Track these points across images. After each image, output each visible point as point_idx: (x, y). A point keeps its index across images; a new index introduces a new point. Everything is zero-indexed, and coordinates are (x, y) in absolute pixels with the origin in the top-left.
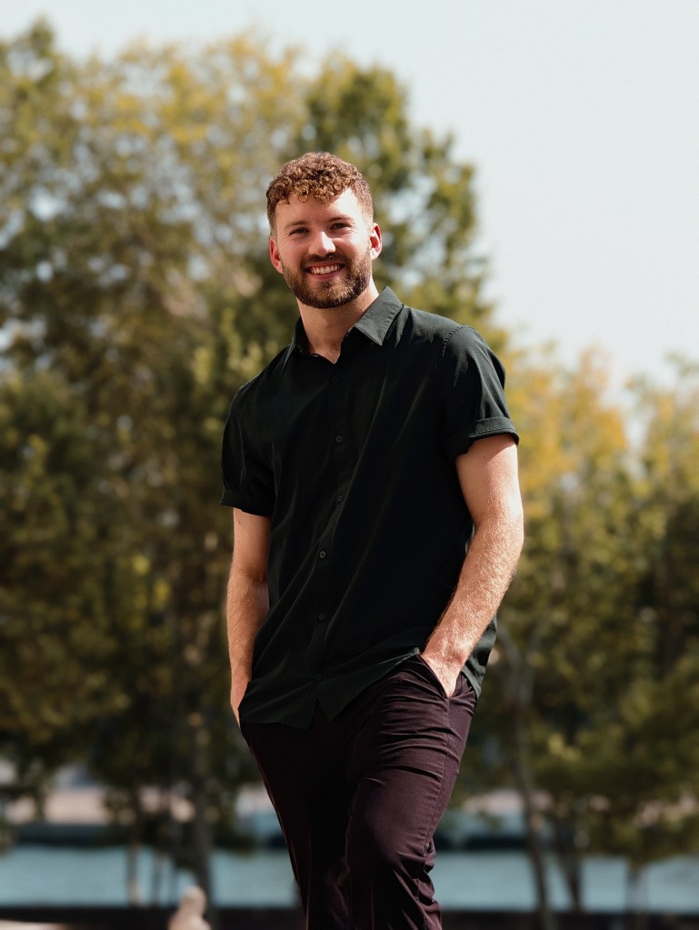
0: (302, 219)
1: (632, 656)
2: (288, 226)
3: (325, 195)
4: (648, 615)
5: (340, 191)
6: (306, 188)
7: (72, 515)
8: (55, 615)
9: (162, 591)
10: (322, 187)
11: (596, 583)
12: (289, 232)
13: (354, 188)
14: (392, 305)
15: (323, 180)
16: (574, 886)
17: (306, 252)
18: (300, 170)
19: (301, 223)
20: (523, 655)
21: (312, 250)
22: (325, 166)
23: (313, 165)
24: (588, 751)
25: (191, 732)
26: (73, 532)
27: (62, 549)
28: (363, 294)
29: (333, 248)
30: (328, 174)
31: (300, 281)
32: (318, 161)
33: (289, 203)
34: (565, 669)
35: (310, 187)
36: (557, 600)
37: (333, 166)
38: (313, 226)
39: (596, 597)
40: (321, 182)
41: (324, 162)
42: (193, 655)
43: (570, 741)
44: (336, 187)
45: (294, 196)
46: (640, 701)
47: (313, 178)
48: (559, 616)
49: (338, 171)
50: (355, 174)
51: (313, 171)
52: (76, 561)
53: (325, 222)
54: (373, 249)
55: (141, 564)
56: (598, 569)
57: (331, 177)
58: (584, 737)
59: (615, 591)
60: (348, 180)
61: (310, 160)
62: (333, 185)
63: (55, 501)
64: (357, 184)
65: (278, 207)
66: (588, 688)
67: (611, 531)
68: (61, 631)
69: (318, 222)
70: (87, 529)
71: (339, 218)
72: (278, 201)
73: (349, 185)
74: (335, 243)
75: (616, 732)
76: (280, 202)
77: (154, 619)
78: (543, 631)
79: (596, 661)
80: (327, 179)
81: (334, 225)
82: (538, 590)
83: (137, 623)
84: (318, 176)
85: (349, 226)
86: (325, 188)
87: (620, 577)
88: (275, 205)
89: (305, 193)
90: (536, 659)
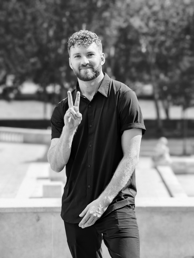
0: (78, 53)
1: (183, 49)
2: (74, 55)
3: (86, 45)
4: (188, 37)
5: (91, 43)
6: (80, 43)
7: (25, 13)
8: (21, 42)
9: (51, 33)
10: (85, 42)
11: (173, 28)
12: (74, 57)
13: (96, 42)
14: (108, 81)
15: (86, 40)
16: (167, 112)
17: (80, 64)
18: (78, 37)
19: (78, 54)
20: (153, 49)
21: (82, 63)
22: (86, 35)
23: (83, 35)
24: (171, 78)
25: (60, 73)
26: (25, 19)
27: (22, 23)
28: (98, 77)
29: (88, 62)
30: (87, 38)
31: (78, 73)
32: (84, 33)
33: (74, 47)
34: (165, 52)
35: (81, 42)
36: (162, 33)
37: (89, 35)
38: (82, 55)
39: (173, 32)
40: (85, 41)
41: (86, 33)
42: (60, 51)
43: (166, 75)
44: (89, 42)
45: (76, 45)
46: (186, 63)
47: (82, 39)
48: (163, 38)
49: (90, 37)
50: (96, 37)
51: (82, 37)
52: (26, 27)
53: (86, 54)
54: (102, 62)
55: (45, 25)
56: (174, 24)
57: (88, 39)
58: (170, 74)
59: (179, 30)
60: (93, 40)
61: (81, 33)
62: (89, 41)
63: (20, 10)
64: (96, 41)
65: (71, 49)
66: (171, 58)
67: (178, 14)
68: (22, 47)
69: (83, 53)
70: (29, 18)
71: (90, 52)
72: (71, 46)
73: (94, 41)
74: (89, 61)
75: (178, 72)
76: (71, 47)
77: (49, 40)
78: (158, 42)
79: (174, 51)
80: (86, 39)
81: (89, 54)
82: (157, 31)
83: (45, 41)
84: (84, 39)
85: (93, 55)
86: (86, 42)
87: (181, 26)
88: (70, 48)
89: (79, 44)
90: (156, 50)
